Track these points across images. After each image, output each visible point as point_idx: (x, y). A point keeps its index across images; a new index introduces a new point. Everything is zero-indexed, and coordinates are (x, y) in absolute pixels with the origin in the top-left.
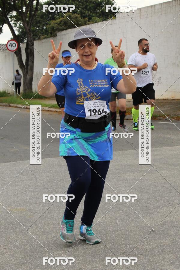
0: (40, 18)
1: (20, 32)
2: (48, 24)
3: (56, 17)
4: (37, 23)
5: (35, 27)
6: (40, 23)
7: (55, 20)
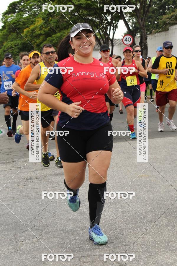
0: (151, 13)
1: (133, 27)
2: (160, 19)
3: (167, 12)
4: (148, 18)
5: (147, 22)
6: (151, 18)
7: (166, 15)
